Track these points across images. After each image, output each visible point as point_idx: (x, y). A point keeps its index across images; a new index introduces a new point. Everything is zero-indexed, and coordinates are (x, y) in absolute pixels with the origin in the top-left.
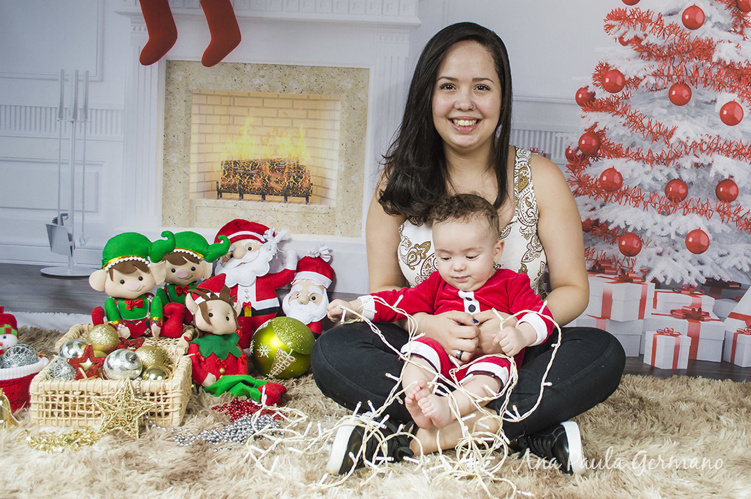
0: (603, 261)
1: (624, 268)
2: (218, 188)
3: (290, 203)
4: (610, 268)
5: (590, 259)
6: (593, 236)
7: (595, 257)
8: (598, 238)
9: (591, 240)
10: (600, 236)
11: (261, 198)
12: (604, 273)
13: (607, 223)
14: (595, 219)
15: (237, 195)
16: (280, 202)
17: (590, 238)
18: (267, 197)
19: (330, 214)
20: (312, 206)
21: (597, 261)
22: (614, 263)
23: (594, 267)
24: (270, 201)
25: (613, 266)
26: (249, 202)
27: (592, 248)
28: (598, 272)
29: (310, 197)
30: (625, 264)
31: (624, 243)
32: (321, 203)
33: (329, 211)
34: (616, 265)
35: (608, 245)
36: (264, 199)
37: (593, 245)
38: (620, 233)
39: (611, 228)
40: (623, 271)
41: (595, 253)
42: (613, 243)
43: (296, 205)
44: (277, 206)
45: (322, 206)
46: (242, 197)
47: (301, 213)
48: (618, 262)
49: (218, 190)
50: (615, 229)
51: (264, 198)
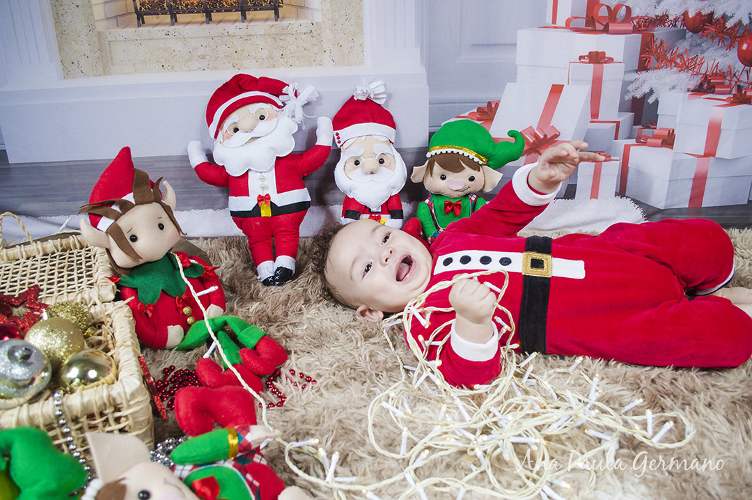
0: (715, 75)
1: (742, 84)
2: (136, 8)
3: (251, 21)
4: (722, 85)
5: (697, 74)
6: (705, 38)
7: (703, 71)
8: (710, 41)
9: (699, 45)
10: (713, 38)
11: (204, 19)
12: (713, 93)
13: (725, 18)
14: (709, 12)
15: (167, 18)
16: (235, 21)
17: (699, 41)
18: (215, 16)
19: (314, 33)
20: (285, 23)
21: (705, 76)
22: (728, 78)
23: (701, 85)
24: (220, 22)
25: (727, 82)
26: (188, 27)
27: (700, 57)
28: (706, 92)
29: (280, 9)
30: (744, 78)
31: (745, 47)
32: (298, 18)
33: (313, 28)
34: (730, 81)
35: (723, 51)
36: (211, 20)
37: (703, 52)
38: (741, 31)
39: (729, 24)
40: (739, 88)
41: (705, 65)
42: (730, 47)
43: (261, 23)
44: (232, 28)
45: (300, 22)
46: (174, 20)
47: (269, 35)
48: (734, 75)
49: (137, 12)
50: (735, 26)
51: (209, 19)
